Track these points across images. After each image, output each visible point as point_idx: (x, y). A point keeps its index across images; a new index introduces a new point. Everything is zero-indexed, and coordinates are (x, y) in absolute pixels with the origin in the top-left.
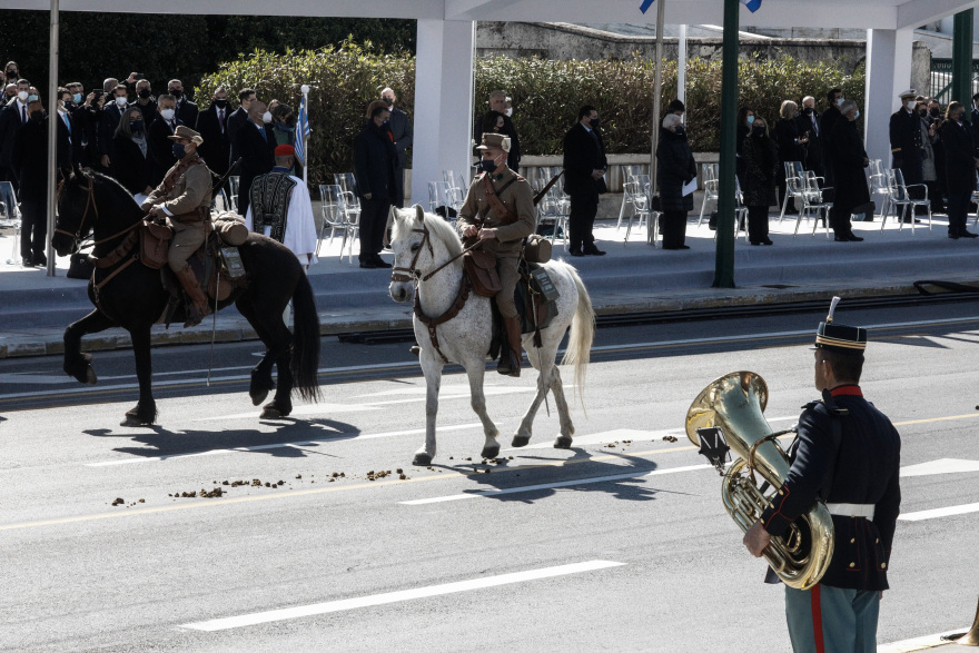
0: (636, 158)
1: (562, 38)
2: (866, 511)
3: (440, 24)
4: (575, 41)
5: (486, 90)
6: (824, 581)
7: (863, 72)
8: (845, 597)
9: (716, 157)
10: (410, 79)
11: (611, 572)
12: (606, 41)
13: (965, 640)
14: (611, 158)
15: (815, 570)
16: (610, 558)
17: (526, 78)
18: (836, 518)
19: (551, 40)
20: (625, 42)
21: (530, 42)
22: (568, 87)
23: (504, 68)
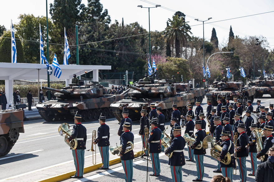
0: (35, 97)
1: (23, 82)
2: (82, 139)
3: (8, 80)
4: (25, 83)
5: (15, 89)
6: (76, 149)
7: (65, 85)
8: (80, 151)
9: (46, 97)
10: (4, 88)
11: (42, 151)
12: (29, 82)
13: (90, 151)
14: (33, 98)
15: (75, 147)
16: (42, 149)
17: (20, 87)
18: (78, 140)
19: (22, 83)
20: (32, 82)
21: (19, 83)
22: (26, 88)
23: (17, 86)
